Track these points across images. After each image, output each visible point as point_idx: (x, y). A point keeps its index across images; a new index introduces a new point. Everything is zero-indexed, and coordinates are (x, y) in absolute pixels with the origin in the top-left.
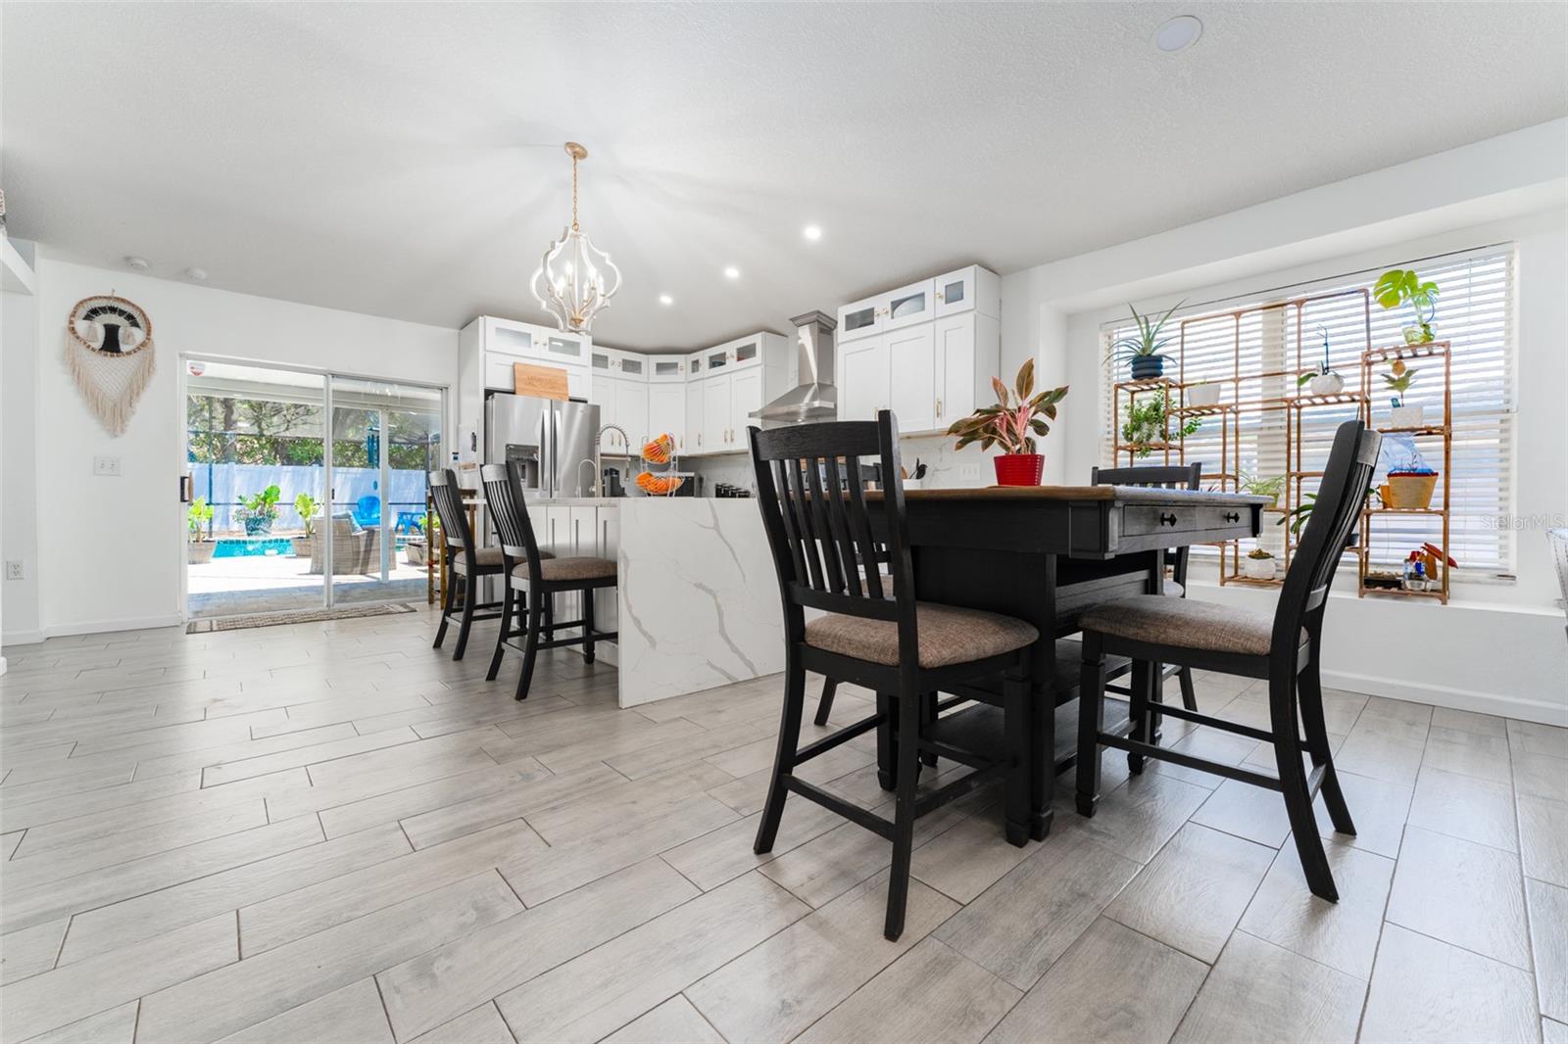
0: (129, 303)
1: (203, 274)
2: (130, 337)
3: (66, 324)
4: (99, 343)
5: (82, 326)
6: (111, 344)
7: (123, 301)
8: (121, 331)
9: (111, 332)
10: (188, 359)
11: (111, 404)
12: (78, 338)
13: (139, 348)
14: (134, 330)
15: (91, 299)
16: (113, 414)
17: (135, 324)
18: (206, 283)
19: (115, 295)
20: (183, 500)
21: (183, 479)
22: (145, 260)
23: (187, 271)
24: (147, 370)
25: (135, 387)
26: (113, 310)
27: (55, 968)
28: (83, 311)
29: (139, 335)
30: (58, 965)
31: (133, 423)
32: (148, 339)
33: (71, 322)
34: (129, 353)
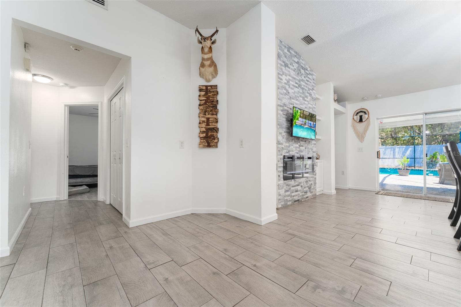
0: (364, 109)
1: (380, 95)
2: (365, 117)
3: (352, 118)
4: (358, 121)
5: (355, 117)
6: (361, 120)
7: (363, 109)
8: (363, 116)
9: (361, 117)
10: (379, 119)
11: (361, 135)
12: (354, 120)
13: (366, 120)
14: (366, 115)
15: (357, 111)
16: (361, 137)
17: (366, 114)
18: (382, 97)
19: (362, 108)
20: (378, 158)
21: (378, 152)
22: (366, 97)
23: (376, 96)
24: (369, 124)
25: (366, 129)
26: (361, 112)
27: (285, 242)
28: (355, 114)
29: (366, 116)
30: (287, 242)
31: (366, 138)
32: (369, 117)
33: (353, 117)
34: (364, 121)
